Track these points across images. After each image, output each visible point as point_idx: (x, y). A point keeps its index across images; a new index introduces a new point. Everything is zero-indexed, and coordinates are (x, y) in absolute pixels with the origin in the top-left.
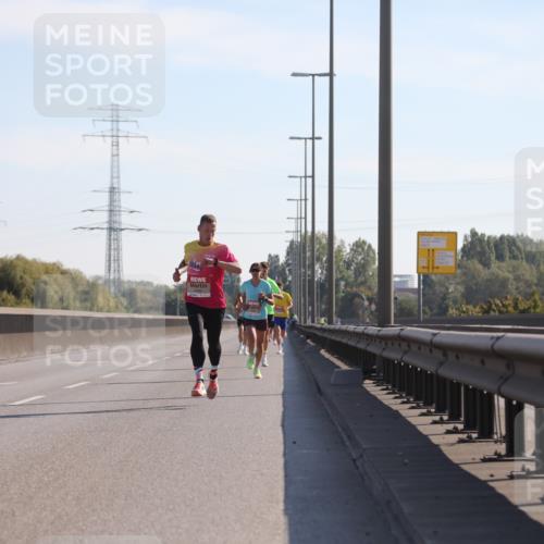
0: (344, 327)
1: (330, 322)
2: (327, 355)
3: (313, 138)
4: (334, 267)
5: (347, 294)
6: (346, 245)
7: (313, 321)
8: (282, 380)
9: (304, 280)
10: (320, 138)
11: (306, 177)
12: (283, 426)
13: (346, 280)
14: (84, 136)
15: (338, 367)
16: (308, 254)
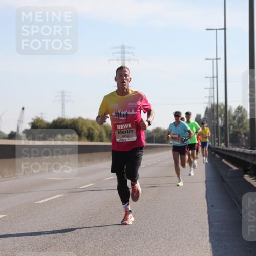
0: (234, 149)
1: (227, 146)
2: (226, 162)
3: (217, 59)
4: (228, 119)
5: (234, 132)
6: (233, 108)
7: (218, 145)
8: (204, 174)
9: (214, 126)
10: (219, 59)
11: (213, 77)
12: (206, 198)
13: (233, 126)
14: (109, 61)
15: (231, 168)
16: (215, 113)
